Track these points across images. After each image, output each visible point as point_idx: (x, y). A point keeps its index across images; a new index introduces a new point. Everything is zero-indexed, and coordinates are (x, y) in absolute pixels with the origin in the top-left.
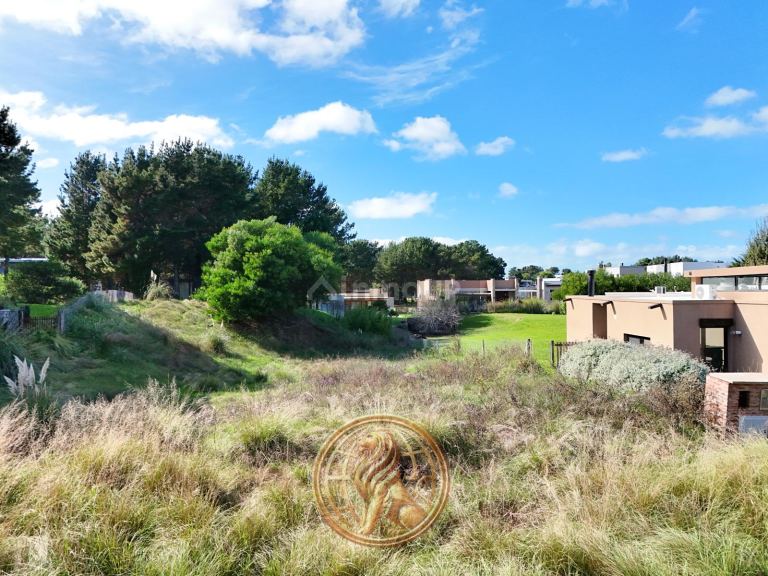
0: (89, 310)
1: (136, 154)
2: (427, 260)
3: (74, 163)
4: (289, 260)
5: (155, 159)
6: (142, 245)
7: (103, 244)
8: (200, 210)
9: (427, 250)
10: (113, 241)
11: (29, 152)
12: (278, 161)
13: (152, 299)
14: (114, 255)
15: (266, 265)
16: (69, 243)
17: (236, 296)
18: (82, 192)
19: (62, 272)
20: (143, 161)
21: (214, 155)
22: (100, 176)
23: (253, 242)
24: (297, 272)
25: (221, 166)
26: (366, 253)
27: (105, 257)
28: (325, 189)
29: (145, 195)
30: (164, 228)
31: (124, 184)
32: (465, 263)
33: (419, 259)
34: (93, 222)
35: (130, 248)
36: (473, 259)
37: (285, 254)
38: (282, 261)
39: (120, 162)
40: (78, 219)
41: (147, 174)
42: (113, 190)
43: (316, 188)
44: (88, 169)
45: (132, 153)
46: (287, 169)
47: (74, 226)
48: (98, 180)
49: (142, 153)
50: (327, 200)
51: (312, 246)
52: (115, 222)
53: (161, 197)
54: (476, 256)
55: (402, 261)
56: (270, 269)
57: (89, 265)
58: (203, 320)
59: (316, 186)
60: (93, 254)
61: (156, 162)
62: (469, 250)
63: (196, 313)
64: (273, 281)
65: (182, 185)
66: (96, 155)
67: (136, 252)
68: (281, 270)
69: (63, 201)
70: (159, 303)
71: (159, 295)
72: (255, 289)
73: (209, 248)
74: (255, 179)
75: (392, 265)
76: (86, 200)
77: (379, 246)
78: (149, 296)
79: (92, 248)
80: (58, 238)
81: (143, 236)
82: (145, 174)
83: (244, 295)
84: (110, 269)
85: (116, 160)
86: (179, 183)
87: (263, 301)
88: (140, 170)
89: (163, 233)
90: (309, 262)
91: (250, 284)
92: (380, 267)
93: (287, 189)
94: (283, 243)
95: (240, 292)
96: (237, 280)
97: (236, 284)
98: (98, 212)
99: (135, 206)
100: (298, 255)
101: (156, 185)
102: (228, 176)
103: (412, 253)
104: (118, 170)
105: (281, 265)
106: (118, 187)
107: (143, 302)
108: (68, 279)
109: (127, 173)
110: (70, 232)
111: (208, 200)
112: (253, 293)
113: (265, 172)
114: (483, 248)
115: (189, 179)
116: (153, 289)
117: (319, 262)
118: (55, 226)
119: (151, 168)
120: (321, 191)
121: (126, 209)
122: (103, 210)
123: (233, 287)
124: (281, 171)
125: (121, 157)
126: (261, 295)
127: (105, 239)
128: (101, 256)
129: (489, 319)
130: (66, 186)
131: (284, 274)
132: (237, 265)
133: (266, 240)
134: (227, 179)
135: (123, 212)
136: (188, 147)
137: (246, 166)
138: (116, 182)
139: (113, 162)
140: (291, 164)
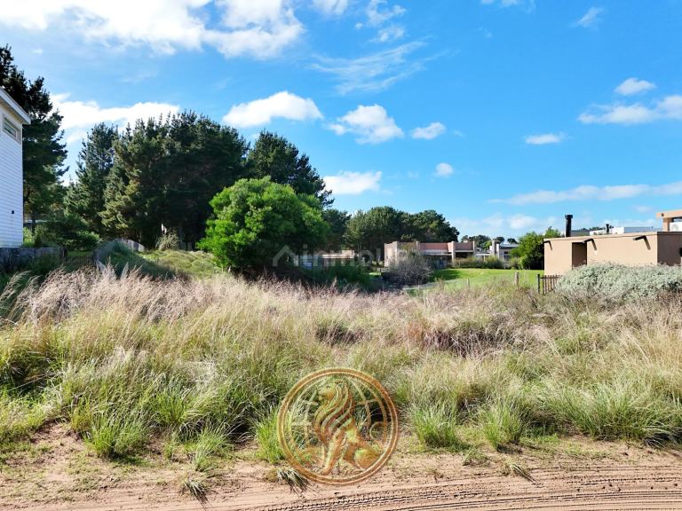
0: (117, 254)
1: (146, 125)
2: (392, 226)
3: (90, 134)
4: (286, 215)
5: (163, 129)
6: (152, 203)
7: (118, 203)
8: (202, 174)
9: (391, 218)
10: (126, 200)
11: (59, 118)
12: (268, 134)
13: (164, 250)
14: (127, 213)
15: (267, 219)
16: (85, 202)
17: (240, 245)
18: (98, 159)
19: (83, 227)
20: (152, 131)
21: (214, 126)
22: (114, 143)
23: (255, 199)
24: (292, 226)
25: (221, 136)
26: (338, 220)
27: (119, 214)
28: (308, 159)
29: (154, 161)
30: (172, 189)
31: (136, 150)
32: (425, 229)
33: (384, 226)
34: (108, 185)
35: (141, 207)
36: (431, 226)
37: (283, 210)
38: (280, 216)
39: (131, 131)
40: (94, 183)
41: (156, 141)
42: (126, 156)
43: (300, 158)
44: (103, 138)
45: (142, 124)
46: (276, 141)
47: (90, 188)
48: (113, 148)
49: (151, 124)
50: (309, 169)
51: (304, 204)
52: (127, 184)
53: (169, 161)
54: (434, 224)
55: (368, 227)
56: (270, 223)
57: (104, 222)
58: (209, 268)
59: (299, 156)
60: (108, 212)
61: (164, 131)
62: (428, 218)
63: (203, 262)
64: (272, 233)
65: (188, 151)
66: (110, 127)
67: (146, 210)
68: (280, 224)
69: (81, 167)
70: (169, 254)
71: (169, 247)
72: (256, 240)
73: (213, 206)
74: (247, 149)
75: (360, 231)
76: (100, 167)
77: (347, 215)
78: (161, 247)
79: (107, 207)
80: (76, 199)
81: (152, 196)
82: (154, 141)
83: (246, 245)
84: (123, 225)
85: (128, 130)
86: (185, 149)
87: (263, 251)
88: (150, 138)
89: (170, 193)
90: (301, 218)
91: (252, 235)
92: (349, 233)
93: (275, 158)
94: (280, 199)
95: (243, 243)
96: (241, 231)
97: (240, 235)
98: (113, 175)
99: (145, 170)
100: (293, 211)
101: (163, 152)
102: (227, 145)
103: (378, 221)
104: (130, 138)
105: (279, 220)
106: (130, 153)
107: (156, 252)
108: (86, 233)
109: (139, 141)
110: (87, 194)
111: (208, 167)
112: (254, 243)
113: (257, 144)
114: (440, 217)
115: (193, 146)
116: (164, 241)
117: (310, 218)
118: (74, 189)
119: (160, 135)
120: (304, 161)
121: (138, 172)
122: (116, 174)
123: (238, 237)
124: (271, 142)
125: (133, 127)
126: (262, 245)
127: (120, 199)
128: (115, 214)
129: (456, 273)
130: (83, 154)
131: (282, 228)
132: (239, 218)
133: (265, 197)
134: (226, 147)
135: (135, 174)
136: (193, 119)
137: (239, 138)
138: (129, 148)
139: (126, 131)
140: (279, 137)
